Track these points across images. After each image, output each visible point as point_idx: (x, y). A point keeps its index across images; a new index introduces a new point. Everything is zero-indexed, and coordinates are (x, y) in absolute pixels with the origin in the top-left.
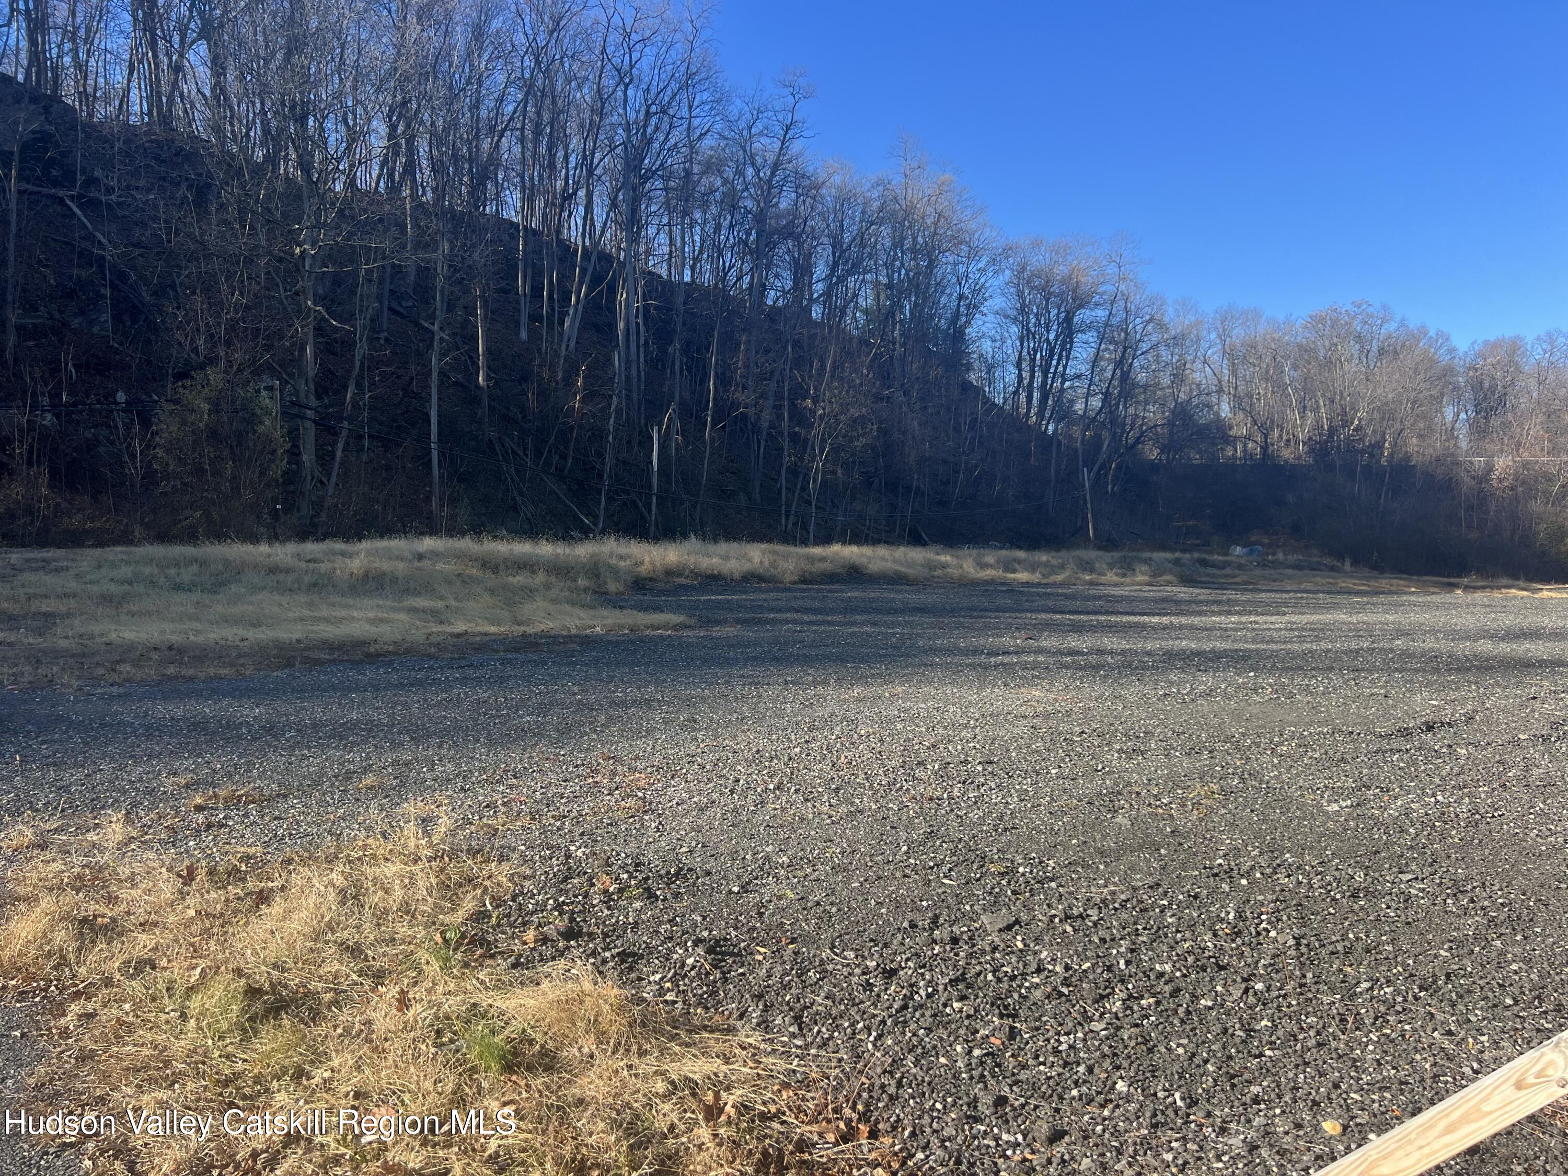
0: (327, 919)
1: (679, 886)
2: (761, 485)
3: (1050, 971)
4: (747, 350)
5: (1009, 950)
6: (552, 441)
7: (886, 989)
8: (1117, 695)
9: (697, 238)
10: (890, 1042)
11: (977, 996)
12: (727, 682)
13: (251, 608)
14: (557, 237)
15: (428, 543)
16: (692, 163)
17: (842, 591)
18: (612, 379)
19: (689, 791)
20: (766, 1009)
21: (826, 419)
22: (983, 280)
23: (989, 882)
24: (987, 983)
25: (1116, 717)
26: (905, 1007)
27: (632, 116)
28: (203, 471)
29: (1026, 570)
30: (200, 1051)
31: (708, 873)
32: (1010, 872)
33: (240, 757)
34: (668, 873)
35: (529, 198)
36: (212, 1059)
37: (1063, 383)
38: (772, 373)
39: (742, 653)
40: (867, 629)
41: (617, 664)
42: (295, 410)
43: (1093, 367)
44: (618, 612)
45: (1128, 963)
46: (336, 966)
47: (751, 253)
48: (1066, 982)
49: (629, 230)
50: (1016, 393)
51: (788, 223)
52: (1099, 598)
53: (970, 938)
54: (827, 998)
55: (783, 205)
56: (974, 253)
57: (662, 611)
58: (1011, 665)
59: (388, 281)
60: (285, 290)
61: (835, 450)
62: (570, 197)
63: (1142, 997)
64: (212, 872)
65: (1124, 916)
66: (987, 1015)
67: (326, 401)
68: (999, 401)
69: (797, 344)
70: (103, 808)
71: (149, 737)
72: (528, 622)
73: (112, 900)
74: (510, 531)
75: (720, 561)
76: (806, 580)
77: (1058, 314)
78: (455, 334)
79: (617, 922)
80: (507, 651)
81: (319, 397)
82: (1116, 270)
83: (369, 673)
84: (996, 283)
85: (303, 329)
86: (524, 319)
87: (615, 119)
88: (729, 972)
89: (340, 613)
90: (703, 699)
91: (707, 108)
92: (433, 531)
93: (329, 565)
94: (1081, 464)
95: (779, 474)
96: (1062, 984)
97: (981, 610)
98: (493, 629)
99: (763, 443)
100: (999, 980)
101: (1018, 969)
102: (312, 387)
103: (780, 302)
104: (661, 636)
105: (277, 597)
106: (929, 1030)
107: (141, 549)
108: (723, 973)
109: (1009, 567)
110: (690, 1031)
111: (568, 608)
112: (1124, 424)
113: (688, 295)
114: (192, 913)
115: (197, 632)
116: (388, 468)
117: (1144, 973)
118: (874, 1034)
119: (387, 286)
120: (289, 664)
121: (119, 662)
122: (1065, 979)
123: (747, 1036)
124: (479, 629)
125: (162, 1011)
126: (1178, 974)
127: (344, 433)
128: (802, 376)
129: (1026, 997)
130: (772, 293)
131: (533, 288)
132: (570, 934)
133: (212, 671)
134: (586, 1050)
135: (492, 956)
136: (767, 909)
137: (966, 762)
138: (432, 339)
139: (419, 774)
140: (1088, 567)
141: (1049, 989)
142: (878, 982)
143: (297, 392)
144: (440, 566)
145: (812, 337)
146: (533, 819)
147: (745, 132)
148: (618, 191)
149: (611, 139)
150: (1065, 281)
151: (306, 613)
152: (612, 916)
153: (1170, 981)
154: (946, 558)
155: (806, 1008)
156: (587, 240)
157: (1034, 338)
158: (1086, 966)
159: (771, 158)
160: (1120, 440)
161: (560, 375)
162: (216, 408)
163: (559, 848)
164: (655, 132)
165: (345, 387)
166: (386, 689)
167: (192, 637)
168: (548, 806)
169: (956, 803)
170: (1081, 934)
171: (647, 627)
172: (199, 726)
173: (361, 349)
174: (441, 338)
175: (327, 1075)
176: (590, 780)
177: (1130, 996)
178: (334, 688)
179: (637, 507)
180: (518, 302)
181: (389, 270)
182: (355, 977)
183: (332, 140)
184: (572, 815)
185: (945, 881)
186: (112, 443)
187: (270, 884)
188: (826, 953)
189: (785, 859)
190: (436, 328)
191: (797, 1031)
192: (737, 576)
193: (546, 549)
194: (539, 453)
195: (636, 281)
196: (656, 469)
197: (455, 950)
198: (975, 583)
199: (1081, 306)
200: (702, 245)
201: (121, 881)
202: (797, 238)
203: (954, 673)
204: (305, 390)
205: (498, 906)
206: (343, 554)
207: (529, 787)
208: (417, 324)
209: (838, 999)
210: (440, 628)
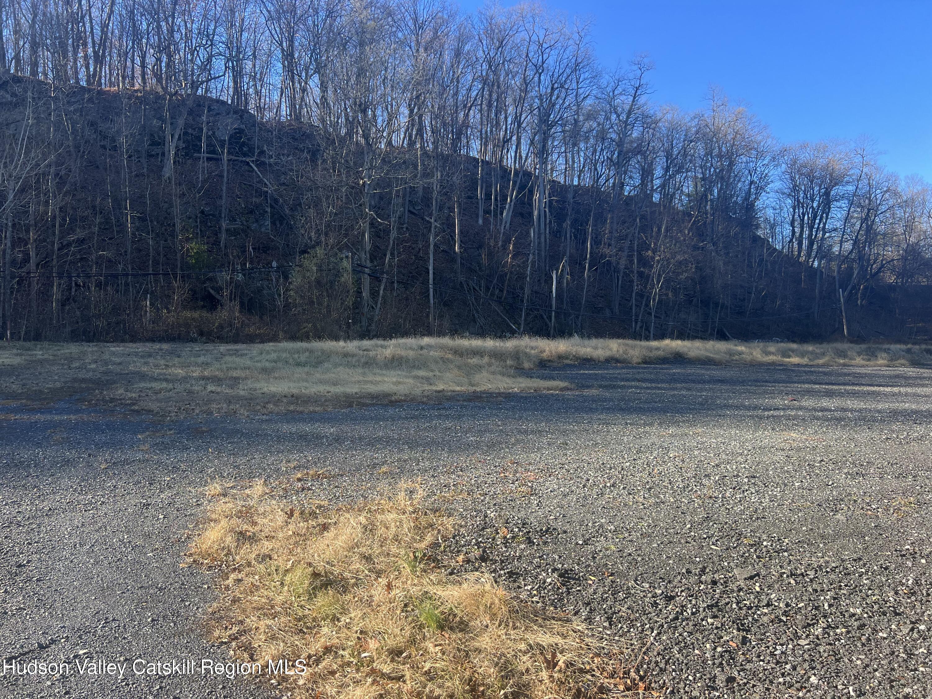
0: (355, 541)
1: (547, 538)
2: (620, 304)
3: (775, 606)
4: (612, 223)
5: (749, 591)
6: (495, 281)
7: (666, 607)
8: (852, 438)
9: (582, 159)
10: (664, 638)
11: (724, 617)
12: (589, 422)
13: (333, 375)
14: (500, 165)
15: (426, 340)
16: (579, 116)
17: (669, 369)
18: (530, 244)
19: (559, 485)
20: (591, 611)
21: (661, 262)
22: (766, 171)
23: (742, 549)
24: (732, 610)
25: (848, 452)
26: (676, 618)
27: (543, 91)
28: (313, 302)
29: (798, 356)
30: (288, 602)
31: (565, 532)
32: (757, 544)
33: (321, 454)
34: (541, 530)
35: (485, 143)
36: (294, 607)
37: (824, 234)
38: (627, 235)
39: (601, 405)
40: (684, 392)
41: (525, 410)
42: (359, 269)
43: (845, 223)
44: (528, 380)
45: (830, 606)
46: (358, 565)
47: (614, 165)
48: (785, 613)
49: (541, 157)
50: (791, 241)
51: (638, 145)
52: (849, 375)
53: (725, 582)
54: (628, 608)
55: (635, 135)
56: (760, 155)
57: (554, 380)
58: (779, 417)
59: (408, 195)
60: (355, 204)
61: (667, 281)
62: (508, 141)
63: (838, 628)
64: (302, 513)
65: (833, 576)
66: (729, 628)
67: (375, 263)
68: (778, 247)
69: (643, 217)
70: (254, 477)
71: (279, 442)
72: (477, 385)
73: (255, 524)
74: (471, 333)
75: (592, 350)
76: (646, 361)
77: (819, 190)
78: (443, 223)
79: (510, 555)
80: (464, 400)
81: (372, 261)
82: (861, 159)
83: (391, 411)
84: (776, 173)
85: (364, 225)
86: (481, 213)
87: (534, 94)
88: (571, 588)
89: (378, 378)
90: (573, 432)
91: (588, 81)
92: (429, 333)
93: (374, 353)
94: (837, 286)
95: (631, 297)
96: (783, 615)
97: (763, 382)
98: (458, 388)
99: (620, 278)
100: (740, 609)
101: (754, 603)
102: (368, 255)
103: (632, 193)
104: (552, 394)
105: (347, 370)
106: (690, 633)
107: (282, 344)
108: (568, 589)
109: (785, 354)
110: (545, 619)
111: (499, 377)
112: (869, 260)
113: (576, 192)
114: (290, 533)
115: (306, 388)
116: (407, 299)
117: (841, 613)
118: (655, 632)
119: (407, 199)
120: (350, 406)
121: (267, 403)
122: (785, 611)
123: (578, 625)
124: (451, 388)
125: (273, 581)
126: (865, 615)
127: (384, 280)
128: (646, 237)
129: (757, 620)
130: (628, 188)
131: (486, 194)
132: (483, 559)
133: (311, 409)
134: (485, 623)
135: (439, 568)
136: (598, 555)
137: (737, 476)
138: (431, 227)
139: (411, 466)
140: (842, 354)
141: (773, 617)
142: (661, 603)
143: (360, 259)
144: (432, 353)
145: (653, 213)
146: (469, 494)
147: (611, 94)
148: (535, 135)
149: (531, 106)
150: (825, 168)
151: (361, 378)
152: (507, 551)
153: (859, 619)
154: (741, 348)
155: (615, 613)
156: (517, 165)
157: (803, 207)
158: (801, 605)
159: (627, 107)
160: (867, 270)
161: (500, 243)
162: (320, 269)
163: (481, 511)
164: (557, 99)
165: (385, 255)
166: (398, 420)
167: (303, 391)
168: (478, 488)
169: (727, 501)
170: (801, 585)
171: (544, 389)
172: (302, 436)
173: (393, 235)
174: (436, 226)
175: (348, 621)
176: (502, 475)
177: (829, 626)
178: (372, 419)
179: (543, 318)
180: (478, 203)
181: (408, 190)
182: (367, 572)
183: (380, 120)
184: (490, 494)
185: (713, 547)
186: (270, 289)
187: (330, 521)
188: (632, 583)
189: (612, 527)
190: (432, 220)
191: (608, 626)
192: (602, 359)
193: (490, 343)
194: (488, 288)
195: (545, 186)
196: (554, 296)
197: (420, 563)
198: (761, 364)
199: (836, 184)
200: (584, 162)
201: (259, 514)
202: (643, 154)
203: (738, 421)
204: (364, 257)
205: (445, 541)
206: (382, 346)
207: (468, 477)
208: (423, 219)
209: (635, 610)
210: (430, 388)
